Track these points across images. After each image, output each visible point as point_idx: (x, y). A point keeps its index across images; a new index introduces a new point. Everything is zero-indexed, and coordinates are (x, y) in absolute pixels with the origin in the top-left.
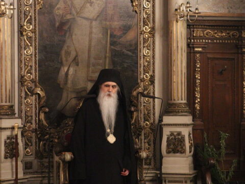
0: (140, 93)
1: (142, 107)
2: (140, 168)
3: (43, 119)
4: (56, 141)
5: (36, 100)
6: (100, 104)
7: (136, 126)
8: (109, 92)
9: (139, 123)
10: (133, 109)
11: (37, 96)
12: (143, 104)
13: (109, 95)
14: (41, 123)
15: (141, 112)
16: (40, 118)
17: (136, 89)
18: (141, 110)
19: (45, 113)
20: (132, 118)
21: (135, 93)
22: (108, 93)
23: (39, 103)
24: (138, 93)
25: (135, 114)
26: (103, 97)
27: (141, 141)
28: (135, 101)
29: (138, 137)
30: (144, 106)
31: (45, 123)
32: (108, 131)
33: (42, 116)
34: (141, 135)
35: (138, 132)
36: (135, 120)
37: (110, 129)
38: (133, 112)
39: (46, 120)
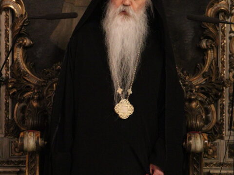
0: (222, 11)
1: (227, 41)
2: (195, 169)
3: (20, 60)
4: (35, 104)
5: (7, 21)
6: (107, 33)
7: (210, 78)
8: (125, 5)
9: (218, 74)
10: (204, 44)
11: (10, 14)
12: (228, 35)
13: (124, 13)
14: (16, 67)
15: (223, 51)
16: (15, 57)
17: (213, 4)
18: (223, 47)
19: (25, 48)
20: (204, 62)
21: (210, 12)
22: (121, 8)
23: (12, 28)
24: (218, 13)
25: (211, 54)
26: (114, 17)
27: (222, 109)
28: (211, 29)
29: (216, 101)
30: (230, 38)
31: (24, 66)
32: (120, 91)
33: (19, 53)
34: (221, 96)
35: (214, 91)
36: (210, 68)
37: (123, 86)
38: (206, 50)
39: (26, 62)
